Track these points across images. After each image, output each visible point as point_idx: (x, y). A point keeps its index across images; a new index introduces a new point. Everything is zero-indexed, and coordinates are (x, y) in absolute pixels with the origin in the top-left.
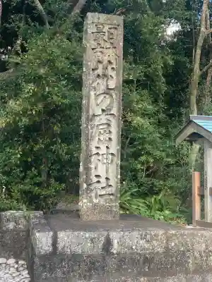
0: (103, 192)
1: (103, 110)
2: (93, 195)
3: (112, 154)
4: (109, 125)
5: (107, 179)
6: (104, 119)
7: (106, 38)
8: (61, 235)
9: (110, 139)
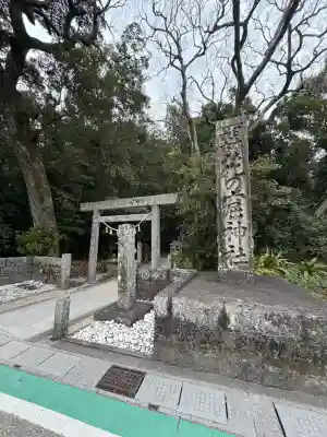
0: (238, 260)
1: (233, 193)
2: (228, 262)
3: (244, 228)
4: (239, 204)
5: (241, 249)
6: (234, 199)
7: (232, 136)
8: (175, 301)
9: (241, 215)
